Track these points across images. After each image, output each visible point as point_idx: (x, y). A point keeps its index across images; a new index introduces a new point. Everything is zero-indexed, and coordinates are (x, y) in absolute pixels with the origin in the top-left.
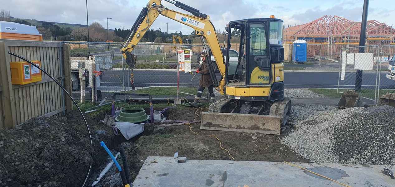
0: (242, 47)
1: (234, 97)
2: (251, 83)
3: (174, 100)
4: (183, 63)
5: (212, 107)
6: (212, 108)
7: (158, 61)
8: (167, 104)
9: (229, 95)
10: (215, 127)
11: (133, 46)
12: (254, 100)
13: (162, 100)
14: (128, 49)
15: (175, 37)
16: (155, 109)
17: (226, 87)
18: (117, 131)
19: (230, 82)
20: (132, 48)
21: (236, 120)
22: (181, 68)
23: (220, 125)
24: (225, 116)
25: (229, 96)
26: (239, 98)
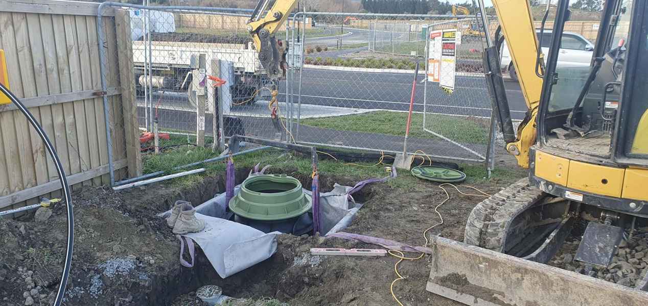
0: (610, 23)
1: (561, 190)
2: (634, 152)
3: (394, 155)
4: (437, 64)
5: (478, 214)
6: (478, 217)
7: (413, 53)
8: (374, 166)
9: (543, 180)
10: (476, 297)
11: (279, 17)
12: (639, 213)
13: (366, 155)
14: (265, 24)
15: (456, 9)
16: (338, 181)
17: (537, 152)
18: (192, 252)
19: (554, 135)
20: (275, 21)
21: (559, 293)
22: (433, 75)
23: (495, 295)
24: (518, 270)
25: (542, 183)
26: (579, 198)
